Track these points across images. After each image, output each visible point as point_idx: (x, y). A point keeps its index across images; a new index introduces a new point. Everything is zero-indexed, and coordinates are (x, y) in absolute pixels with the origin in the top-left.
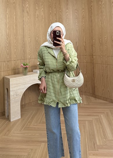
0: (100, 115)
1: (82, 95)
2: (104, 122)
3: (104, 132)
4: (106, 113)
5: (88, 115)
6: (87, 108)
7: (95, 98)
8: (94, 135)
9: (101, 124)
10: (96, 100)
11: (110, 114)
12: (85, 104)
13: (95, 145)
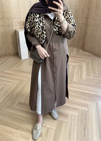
0: (83, 63)
1: (75, 48)
2: (84, 68)
3: (81, 74)
4: (87, 62)
5: (74, 62)
6: (75, 57)
7: (83, 50)
8: (73, 75)
9: (81, 69)
10: (84, 52)
11: (90, 63)
12: (75, 54)
13: (72, 81)
